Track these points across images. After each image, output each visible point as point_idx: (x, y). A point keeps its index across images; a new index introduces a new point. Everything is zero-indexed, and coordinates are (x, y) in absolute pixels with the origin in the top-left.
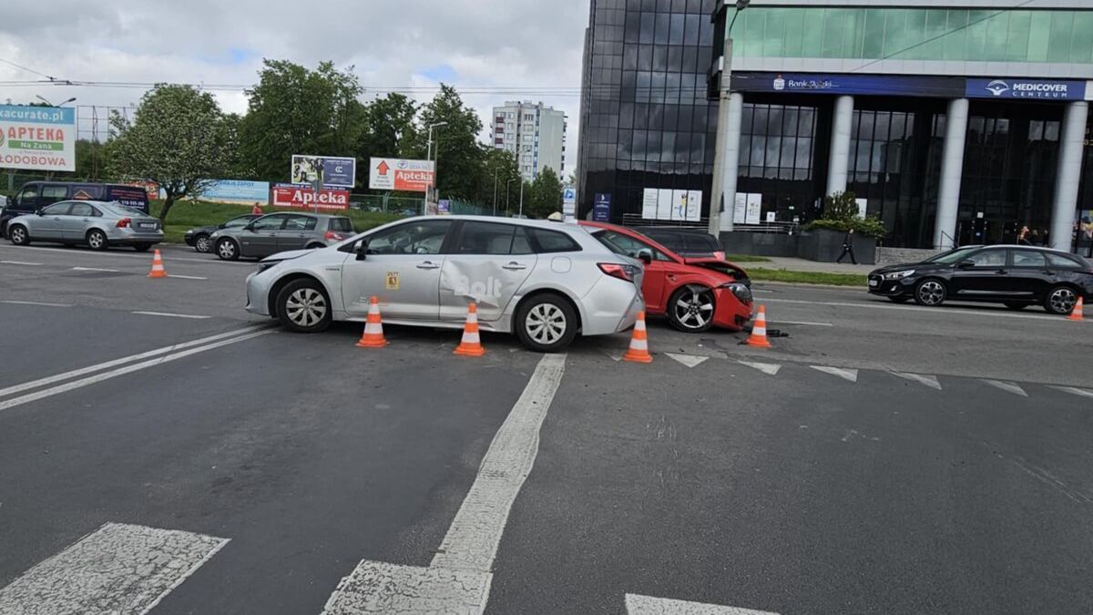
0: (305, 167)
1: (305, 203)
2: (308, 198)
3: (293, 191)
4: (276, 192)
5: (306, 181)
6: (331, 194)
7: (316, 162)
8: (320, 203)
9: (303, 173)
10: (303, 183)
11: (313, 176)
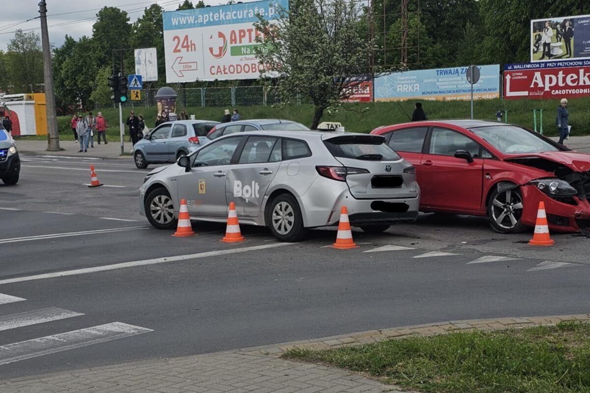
0: (548, 35)
1: (547, 89)
2: (551, 80)
3: (531, 75)
4: (508, 77)
5: (550, 56)
6: (582, 71)
7: (563, 25)
8: (567, 87)
9: (545, 45)
10: (546, 60)
11: (559, 48)
